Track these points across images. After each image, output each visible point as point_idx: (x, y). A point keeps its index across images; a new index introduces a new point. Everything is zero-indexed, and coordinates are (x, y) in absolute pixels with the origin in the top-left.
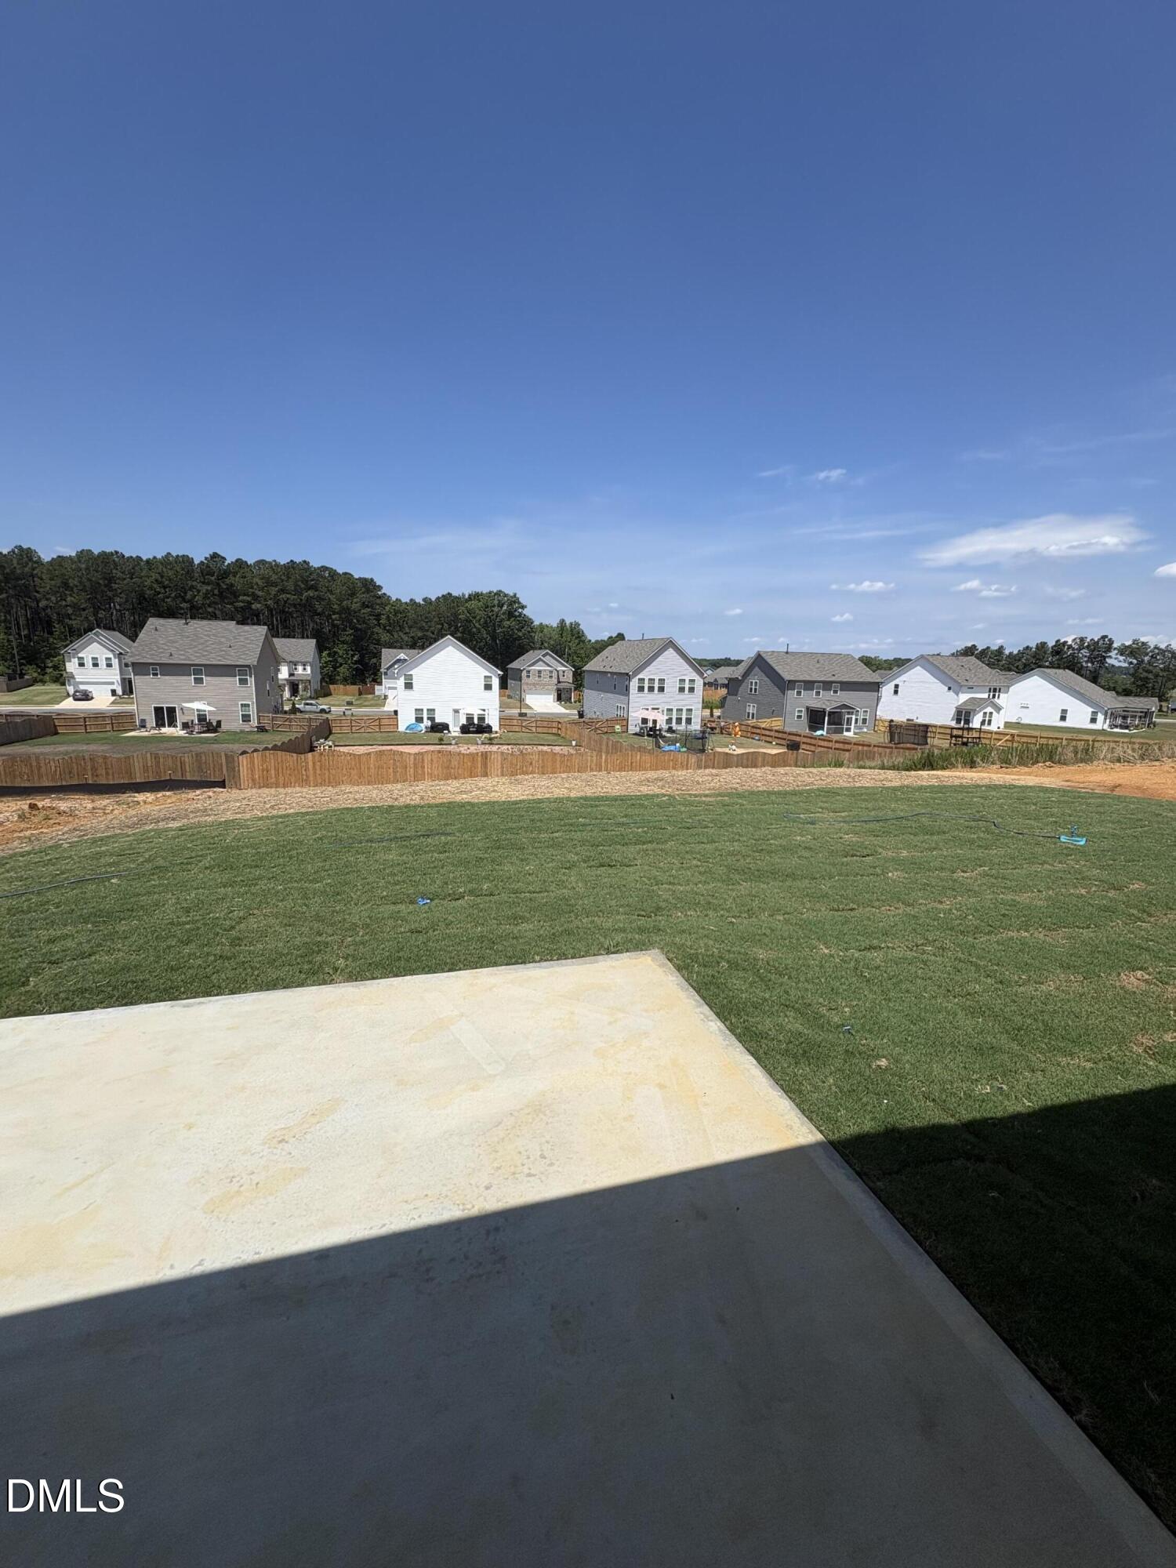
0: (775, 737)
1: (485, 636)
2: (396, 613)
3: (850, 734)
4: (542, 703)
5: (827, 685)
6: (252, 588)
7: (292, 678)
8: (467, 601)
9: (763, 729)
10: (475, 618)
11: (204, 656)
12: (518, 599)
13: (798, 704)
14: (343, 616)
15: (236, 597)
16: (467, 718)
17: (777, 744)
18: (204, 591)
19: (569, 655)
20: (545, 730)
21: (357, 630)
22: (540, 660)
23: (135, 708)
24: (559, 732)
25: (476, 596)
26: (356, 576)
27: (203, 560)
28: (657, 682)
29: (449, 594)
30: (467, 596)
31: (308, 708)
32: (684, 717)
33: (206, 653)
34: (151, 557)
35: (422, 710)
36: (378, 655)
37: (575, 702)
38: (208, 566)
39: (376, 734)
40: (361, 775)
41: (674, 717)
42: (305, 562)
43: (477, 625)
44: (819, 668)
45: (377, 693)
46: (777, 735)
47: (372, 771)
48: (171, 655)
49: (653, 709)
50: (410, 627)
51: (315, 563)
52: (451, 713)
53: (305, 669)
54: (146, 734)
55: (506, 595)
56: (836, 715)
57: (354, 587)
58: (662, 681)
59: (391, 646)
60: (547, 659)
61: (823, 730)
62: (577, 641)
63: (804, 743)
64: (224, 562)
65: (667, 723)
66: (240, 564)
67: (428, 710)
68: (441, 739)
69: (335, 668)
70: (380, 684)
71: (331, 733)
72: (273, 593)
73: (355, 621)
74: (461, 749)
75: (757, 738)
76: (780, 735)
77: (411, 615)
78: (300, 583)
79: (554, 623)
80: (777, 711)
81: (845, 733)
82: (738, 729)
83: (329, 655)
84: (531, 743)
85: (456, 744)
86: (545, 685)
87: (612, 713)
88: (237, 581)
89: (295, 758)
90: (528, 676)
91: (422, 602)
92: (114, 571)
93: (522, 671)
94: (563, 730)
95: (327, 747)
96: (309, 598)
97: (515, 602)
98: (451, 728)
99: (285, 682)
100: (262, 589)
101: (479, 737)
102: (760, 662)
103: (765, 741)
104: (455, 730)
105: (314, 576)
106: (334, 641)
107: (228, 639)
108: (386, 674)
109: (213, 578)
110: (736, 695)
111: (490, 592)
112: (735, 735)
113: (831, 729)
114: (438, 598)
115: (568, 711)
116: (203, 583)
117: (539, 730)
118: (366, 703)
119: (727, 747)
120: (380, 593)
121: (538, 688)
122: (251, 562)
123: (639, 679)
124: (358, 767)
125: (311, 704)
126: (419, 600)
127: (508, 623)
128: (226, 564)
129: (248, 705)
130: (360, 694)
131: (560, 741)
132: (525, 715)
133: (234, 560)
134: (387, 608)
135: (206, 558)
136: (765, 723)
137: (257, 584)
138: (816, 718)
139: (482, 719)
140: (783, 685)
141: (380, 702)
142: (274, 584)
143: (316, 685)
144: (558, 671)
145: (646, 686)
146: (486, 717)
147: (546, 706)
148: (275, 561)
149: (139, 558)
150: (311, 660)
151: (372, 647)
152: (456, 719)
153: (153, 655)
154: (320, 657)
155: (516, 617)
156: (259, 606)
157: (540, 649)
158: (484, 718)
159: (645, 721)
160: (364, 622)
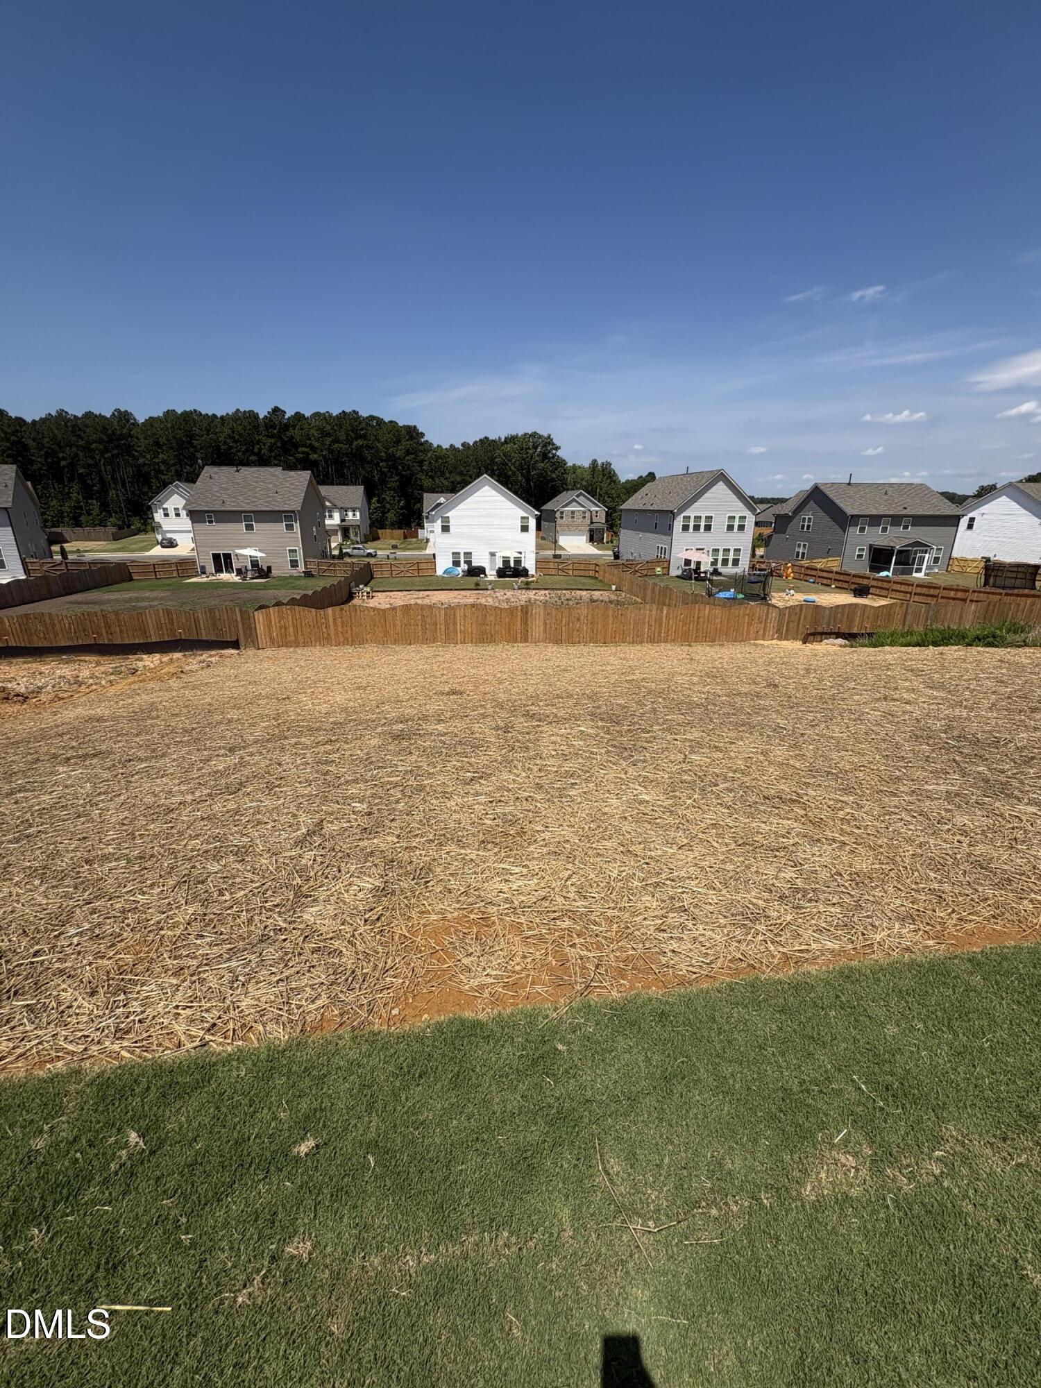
0: (835, 580)
1: (520, 478)
2: (438, 458)
3: (921, 575)
4: (575, 544)
5: (896, 520)
6: (310, 439)
7: (343, 523)
8: (503, 444)
9: (821, 570)
10: (510, 461)
11: (253, 502)
12: (552, 440)
13: (859, 542)
14: (390, 463)
15: (297, 448)
16: (504, 561)
17: (836, 587)
18: (269, 444)
19: (600, 495)
20: (582, 573)
21: (402, 476)
22: (574, 500)
23: (196, 554)
24: (597, 576)
25: (511, 440)
26: (401, 424)
27: (266, 414)
28: (703, 519)
29: (486, 438)
30: (503, 440)
31: (356, 552)
32: (731, 557)
33: (255, 500)
34: (225, 414)
35: (459, 553)
36: (420, 500)
37: (607, 543)
38: (271, 420)
39: (414, 578)
40: (386, 633)
41: (720, 558)
42: (354, 411)
43: (512, 468)
44: (888, 500)
45: (420, 537)
46: (837, 577)
47: (398, 628)
48: (224, 502)
49: (697, 549)
50: (450, 472)
51: (364, 413)
52: (488, 556)
53: (354, 515)
54: (205, 580)
55: (540, 437)
56: (904, 554)
57: (399, 435)
58: (709, 518)
59: (433, 491)
60: (581, 499)
61: (889, 571)
62: (608, 481)
63: (873, 587)
64: (284, 416)
65: (711, 565)
66: (298, 416)
67: (465, 553)
68: (477, 584)
69: (384, 513)
70: (423, 527)
71: (372, 578)
72: (328, 443)
73: (400, 468)
74: (498, 594)
75: (812, 580)
76: (842, 578)
77: (451, 460)
78: (350, 433)
79: (586, 464)
80: (835, 549)
81: (915, 575)
82: (790, 570)
83: (378, 502)
84: (570, 587)
85: (493, 589)
86: (577, 526)
87: (653, 554)
88: (296, 434)
89: (314, 614)
90: (562, 518)
91: (461, 448)
92: (194, 429)
93: (555, 512)
94: (601, 573)
95: (365, 594)
96: (360, 448)
97: (549, 443)
98: (487, 572)
99: (337, 528)
100: (317, 440)
101: (517, 582)
102: (817, 496)
103: (822, 584)
104: (491, 575)
105: (363, 425)
106: (382, 489)
107: (276, 486)
108: (427, 518)
109: (275, 431)
110: (784, 533)
111: (525, 434)
112: (787, 578)
113: (898, 569)
114: (476, 443)
115: (600, 552)
116: (268, 436)
117: (576, 573)
118: (410, 547)
119: (784, 591)
120: (422, 440)
121: (572, 530)
122: (308, 414)
123: (684, 517)
124: (384, 624)
125: (359, 549)
126: (458, 445)
127: (542, 465)
128: (286, 417)
129: (296, 550)
130: (405, 537)
131: (599, 586)
132: (559, 556)
133: (293, 414)
134: (429, 455)
135: (269, 413)
136: (820, 564)
137: (313, 435)
138: (879, 557)
139: (518, 562)
140: (844, 520)
141: (422, 545)
142: (328, 435)
143: (365, 529)
144: (591, 512)
145: (692, 524)
146: (523, 559)
147: (579, 547)
148: (328, 412)
149: (214, 416)
150: (359, 506)
151: (416, 492)
152: (493, 562)
153: (207, 502)
154: (369, 503)
155: (549, 458)
156: (315, 456)
157: (573, 489)
158: (520, 561)
159: (688, 562)
160: (409, 469)
